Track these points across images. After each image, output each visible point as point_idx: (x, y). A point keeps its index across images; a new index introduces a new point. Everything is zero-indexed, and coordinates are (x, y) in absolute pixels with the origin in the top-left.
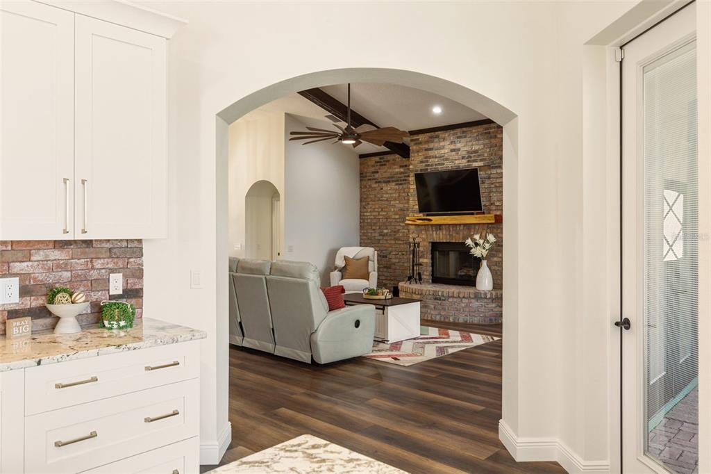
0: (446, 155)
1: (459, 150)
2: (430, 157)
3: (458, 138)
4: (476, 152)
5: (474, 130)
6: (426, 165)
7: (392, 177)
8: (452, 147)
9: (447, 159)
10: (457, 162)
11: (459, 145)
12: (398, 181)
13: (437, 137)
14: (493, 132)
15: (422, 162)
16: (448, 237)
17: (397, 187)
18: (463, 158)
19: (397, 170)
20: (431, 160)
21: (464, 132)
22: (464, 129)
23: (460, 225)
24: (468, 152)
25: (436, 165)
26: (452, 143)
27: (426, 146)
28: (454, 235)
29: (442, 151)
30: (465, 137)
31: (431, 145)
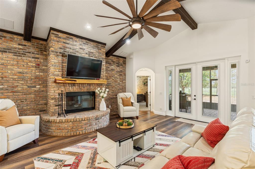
0: (77, 50)
1: (84, 49)
2: (67, 48)
3: (84, 43)
4: (92, 53)
5: (92, 43)
6: (65, 51)
7: (8, 49)
8: (81, 47)
9: (77, 52)
10: (83, 55)
11: (84, 47)
12: (16, 53)
13: (72, 38)
14: (100, 48)
15: (61, 48)
16: (79, 89)
17: (15, 57)
18: (86, 54)
19: (15, 46)
20: (67, 49)
21: (87, 42)
22: (87, 41)
23: (85, 84)
24: (89, 52)
25: (71, 53)
26: (80, 45)
27: (65, 41)
28: (82, 88)
29: (75, 47)
30: (87, 45)
31: (68, 42)
